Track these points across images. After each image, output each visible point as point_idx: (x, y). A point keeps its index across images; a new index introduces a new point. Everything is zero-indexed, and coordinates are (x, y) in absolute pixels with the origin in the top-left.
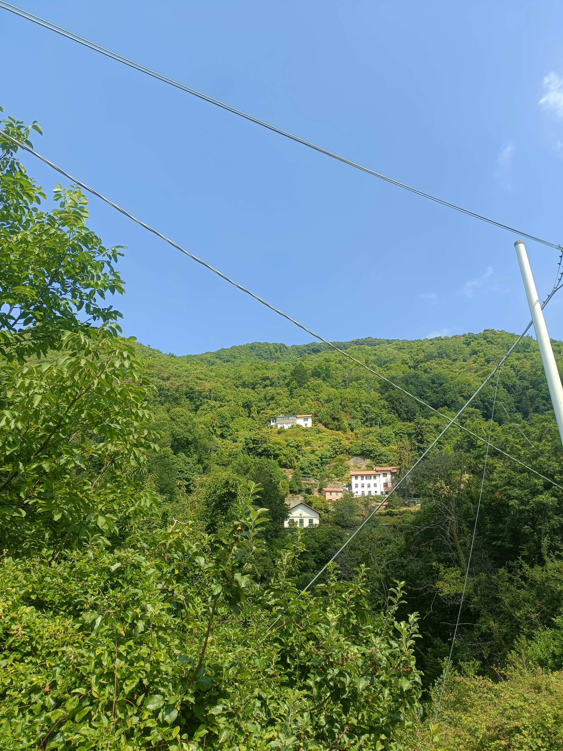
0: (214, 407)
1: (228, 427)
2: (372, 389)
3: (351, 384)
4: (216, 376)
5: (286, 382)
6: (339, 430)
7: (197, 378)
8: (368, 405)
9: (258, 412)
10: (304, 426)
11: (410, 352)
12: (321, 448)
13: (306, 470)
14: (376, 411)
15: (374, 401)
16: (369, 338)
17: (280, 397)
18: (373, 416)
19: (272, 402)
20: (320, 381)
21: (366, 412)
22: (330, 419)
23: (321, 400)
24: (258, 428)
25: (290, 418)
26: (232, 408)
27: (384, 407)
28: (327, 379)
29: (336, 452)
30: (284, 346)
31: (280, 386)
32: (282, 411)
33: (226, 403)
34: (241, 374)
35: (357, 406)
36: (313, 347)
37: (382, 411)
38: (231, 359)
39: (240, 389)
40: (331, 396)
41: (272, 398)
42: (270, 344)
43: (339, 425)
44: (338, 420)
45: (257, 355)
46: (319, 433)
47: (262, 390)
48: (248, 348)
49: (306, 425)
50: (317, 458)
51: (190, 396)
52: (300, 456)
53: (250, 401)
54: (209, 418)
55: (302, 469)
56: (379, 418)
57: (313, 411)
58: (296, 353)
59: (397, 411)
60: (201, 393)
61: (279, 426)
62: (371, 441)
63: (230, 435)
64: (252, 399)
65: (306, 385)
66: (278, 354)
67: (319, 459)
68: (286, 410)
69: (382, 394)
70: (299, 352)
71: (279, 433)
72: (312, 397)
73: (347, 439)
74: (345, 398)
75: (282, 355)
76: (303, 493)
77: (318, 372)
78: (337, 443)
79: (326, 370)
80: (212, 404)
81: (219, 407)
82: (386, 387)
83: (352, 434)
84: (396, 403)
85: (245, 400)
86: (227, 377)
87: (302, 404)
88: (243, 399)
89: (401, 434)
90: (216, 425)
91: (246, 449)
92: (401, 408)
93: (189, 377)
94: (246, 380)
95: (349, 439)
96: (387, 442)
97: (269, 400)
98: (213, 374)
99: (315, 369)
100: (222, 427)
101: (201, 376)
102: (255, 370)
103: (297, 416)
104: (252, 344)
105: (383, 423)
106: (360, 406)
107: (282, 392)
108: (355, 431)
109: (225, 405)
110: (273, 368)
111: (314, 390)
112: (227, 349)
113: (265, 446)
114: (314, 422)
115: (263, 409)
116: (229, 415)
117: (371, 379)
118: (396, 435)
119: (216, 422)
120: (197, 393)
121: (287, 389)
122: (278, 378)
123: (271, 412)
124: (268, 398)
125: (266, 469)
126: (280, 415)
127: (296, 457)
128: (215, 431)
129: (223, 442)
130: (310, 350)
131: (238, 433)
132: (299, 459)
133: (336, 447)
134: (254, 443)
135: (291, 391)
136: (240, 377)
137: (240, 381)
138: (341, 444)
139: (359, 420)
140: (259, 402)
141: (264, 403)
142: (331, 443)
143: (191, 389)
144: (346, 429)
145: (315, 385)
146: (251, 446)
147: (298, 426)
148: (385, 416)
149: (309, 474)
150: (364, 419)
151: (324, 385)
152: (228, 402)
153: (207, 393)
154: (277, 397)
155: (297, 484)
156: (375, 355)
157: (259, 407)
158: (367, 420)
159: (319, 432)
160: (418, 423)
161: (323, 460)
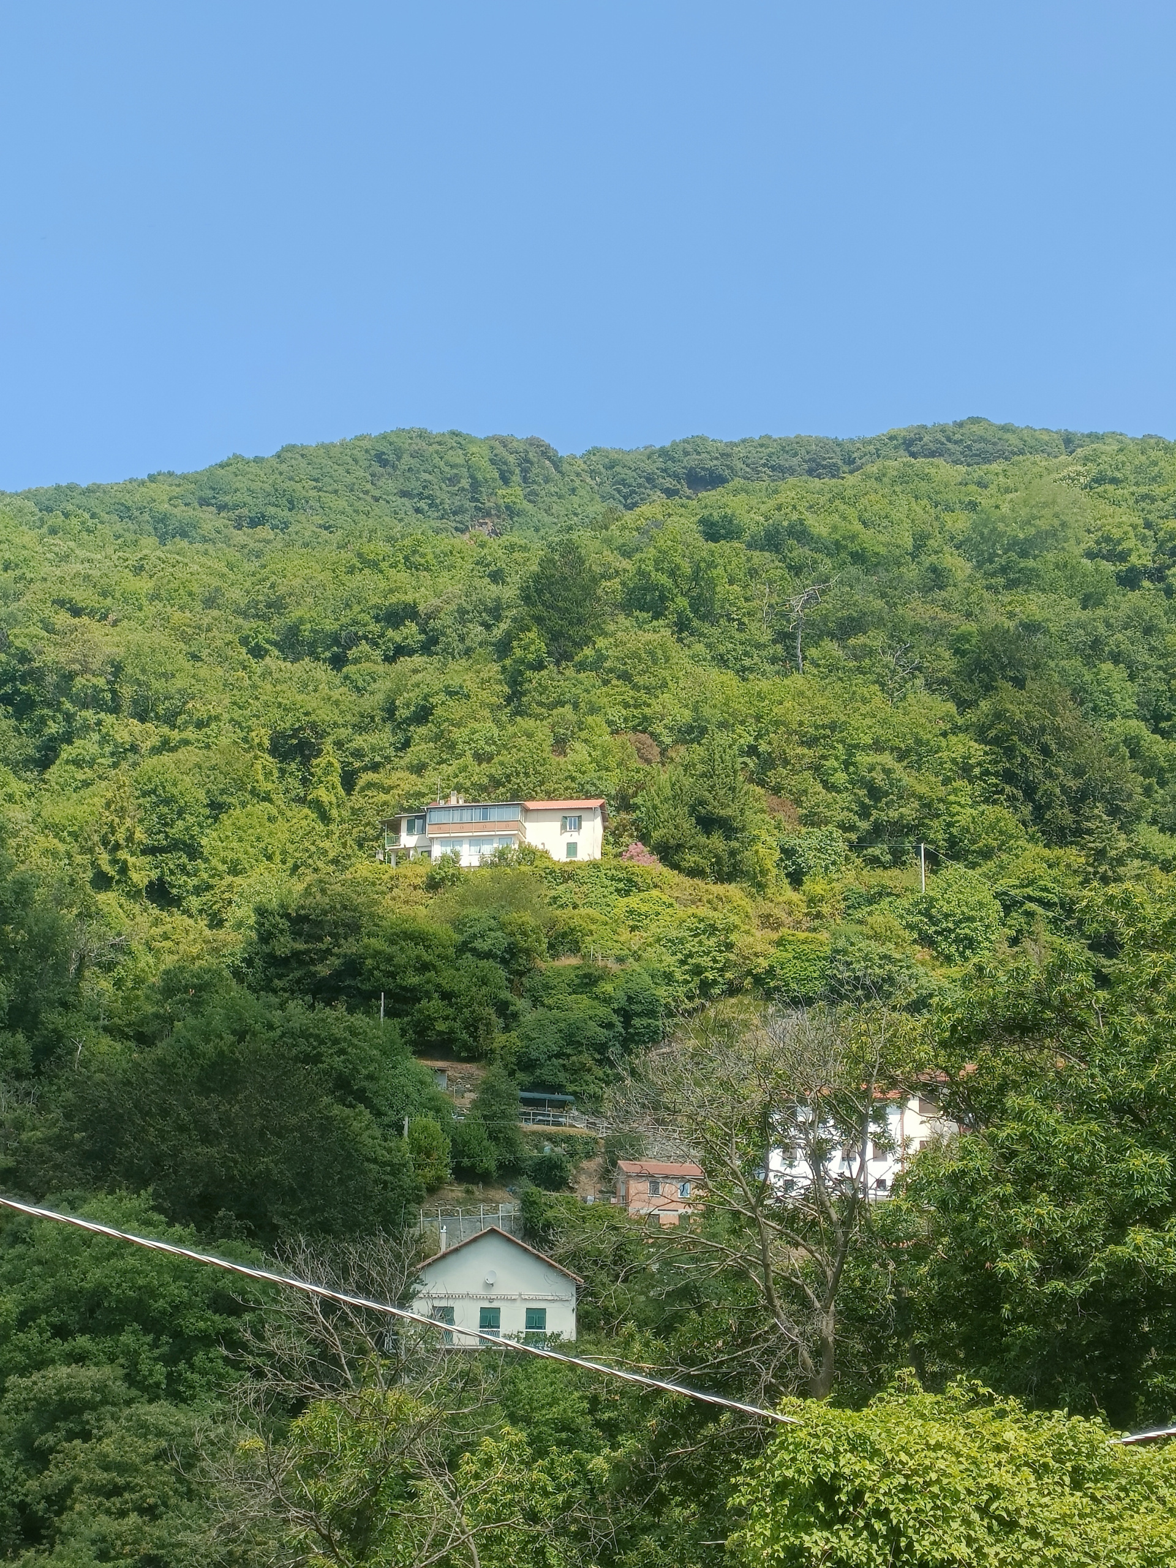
0: (134, 749)
1: (194, 852)
2: (920, 681)
3: (813, 652)
4: (155, 597)
5: (498, 632)
6: (725, 877)
7: (60, 603)
8: (887, 759)
9: (349, 781)
10: (559, 855)
11: (1144, 497)
12: (631, 964)
13: (545, 1073)
14: (922, 789)
15: (919, 742)
16: (975, 420)
17: (457, 709)
18: (909, 811)
19: (422, 730)
20: (660, 634)
21: (875, 793)
22: (688, 824)
23: (658, 728)
24: (335, 861)
25: (495, 814)
26: (215, 758)
27: (965, 770)
28: (696, 623)
29: (705, 987)
30: (545, 452)
31: (468, 652)
32: (460, 779)
33: (190, 734)
34: (282, 590)
35: (832, 763)
36: (692, 461)
37: (955, 791)
38: (272, 510)
39: (273, 661)
40: (707, 711)
41: (423, 715)
42: (472, 441)
43: (733, 853)
44: (727, 828)
45: (404, 494)
46: (627, 893)
47: (381, 668)
48: (360, 455)
49: (572, 848)
50: (603, 1011)
51: (17, 692)
52: (521, 1004)
53: (313, 726)
54: (99, 802)
55: (527, 1064)
56: (935, 823)
57: (612, 783)
58: (608, 488)
59: (1030, 791)
60: (70, 677)
61: (437, 851)
62: (876, 937)
63: (198, 891)
64: (325, 714)
65: (588, 651)
66: (514, 494)
67: (615, 1019)
68: (480, 773)
69: (963, 705)
70: (623, 482)
71: (433, 885)
72: (616, 713)
73: (768, 921)
74: (777, 723)
75: (532, 497)
76: (524, 1180)
77: (655, 587)
78: (712, 942)
79: (696, 577)
80: (122, 735)
81: (156, 751)
82: (984, 669)
83: (795, 897)
84: (1027, 751)
85: (290, 720)
86: (210, 602)
87: (560, 744)
88: (277, 713)
89: (1031, 906)
90: (130, 839)
91: (258, 962)
92: (1049, 775)
93: (18, 596)
94: (301, 620)
95: (777, 926)
96: (958, 940)
97: (409, 721)
98: (144, 585)
99: (640, 573)
100: (162, 850)
101: (81, 596)
102: (351, 571)
103: (531, 805)
104: (384, 437)
105: (956, 850)
106: (847, 764)
107: (470, 683)
108: (808, 885)
109: (186, 742)
110: (445, 561)
111: (625, 677)
112: (258, 460)
113: (350, 947)
114: (613, 836)
115: (375, 767)
116: (201, 795)
117: (917, 629)
118: (1007, 909)
119: (128, 822)
120: (51, 679)
121: (496, 667)
122: (462, 612)
123: (406, 781)
124: (403, 713)
125: (338, 1061)
126: (446, 797)
127: (502, 1008)
128: (124, 870)
129: (157, 922)
130: (676, 476)
131: (238, 880)
132: (515, 1016)
133: (705, 962)
134: (297, 934)
135: (515, 681)
136: (277, 605)
137: (277, 622)
138: (730, 946)
139: (837, 833)
140: (359, 728)
141: (384, 738)
142: (682, 941)
143: (24, 657)
144: (764, 872)
145: (635, 655)
146: (285, 945)
147: (529, 854)
148: (965, 816)
149: (559, 1088)
150: (864, 825)
151: (680, 656)
152: (200, 725)
153: (101, 682)
154: (447, 710)
155: (493, 1136)
156: (973, 506)
157: (358, 754)
158: (877, 831)
159: (629, 885)
160: (1101, 854)
161: (636, 1022)
